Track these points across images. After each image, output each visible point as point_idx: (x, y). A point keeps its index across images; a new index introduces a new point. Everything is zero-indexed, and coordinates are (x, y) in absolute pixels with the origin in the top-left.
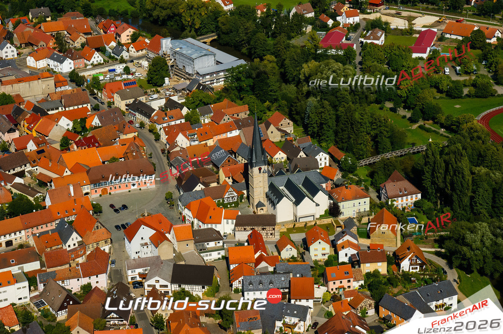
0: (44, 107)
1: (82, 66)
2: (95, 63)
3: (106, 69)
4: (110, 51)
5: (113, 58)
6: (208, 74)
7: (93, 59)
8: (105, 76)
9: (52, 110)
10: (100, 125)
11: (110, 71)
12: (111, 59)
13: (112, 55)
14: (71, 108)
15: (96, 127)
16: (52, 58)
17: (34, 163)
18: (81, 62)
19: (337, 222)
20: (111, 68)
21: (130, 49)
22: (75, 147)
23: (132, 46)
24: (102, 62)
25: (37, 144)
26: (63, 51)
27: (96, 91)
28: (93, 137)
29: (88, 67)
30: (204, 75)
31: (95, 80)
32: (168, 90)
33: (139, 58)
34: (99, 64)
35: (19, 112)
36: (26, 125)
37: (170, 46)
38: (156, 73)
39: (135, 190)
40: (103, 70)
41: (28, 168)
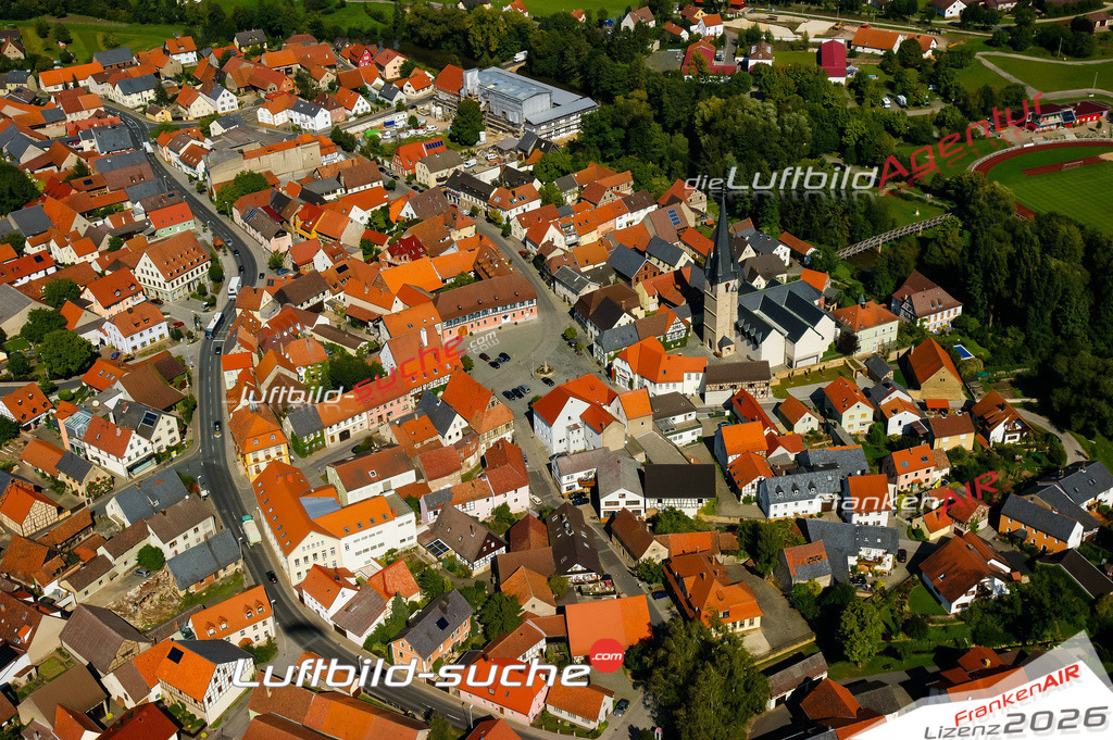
0: (315, 188)
1: (341, 118)
2: (360, 112)
3: (380, 122)
4: (375, 91)
5: (383, 102)
6: (544, 123)
7: (356, 108)
8: (383, 133)
9: (328, 193)
10: (415, 217)
11: (387, 124)
12: (380, 105)
13: (381, 98)
14: (356, 190)
15: (410, 223)
16: (296, 109)
17: (335, 288)
18: (341, 112)
19: (853, 362)
20: (388, 119)
21: (405, 87)
22: (389, 256)
23: (408, 83)
24: (369, 110)
25: (332, 255)
26: (309, 97)
27: (380, 159)
28: (413, 238)
29: (350, 120)
30: (540, 125)
31: (374, 143)
32: (486, 150)
33: (423, 101)
34: (366, 114)
35: (281, 201)
36: (299, 223)
37: (478, 81)
38: (467, 125)
39: (507, 325)
40: (374, 124)
41: (328, 297)
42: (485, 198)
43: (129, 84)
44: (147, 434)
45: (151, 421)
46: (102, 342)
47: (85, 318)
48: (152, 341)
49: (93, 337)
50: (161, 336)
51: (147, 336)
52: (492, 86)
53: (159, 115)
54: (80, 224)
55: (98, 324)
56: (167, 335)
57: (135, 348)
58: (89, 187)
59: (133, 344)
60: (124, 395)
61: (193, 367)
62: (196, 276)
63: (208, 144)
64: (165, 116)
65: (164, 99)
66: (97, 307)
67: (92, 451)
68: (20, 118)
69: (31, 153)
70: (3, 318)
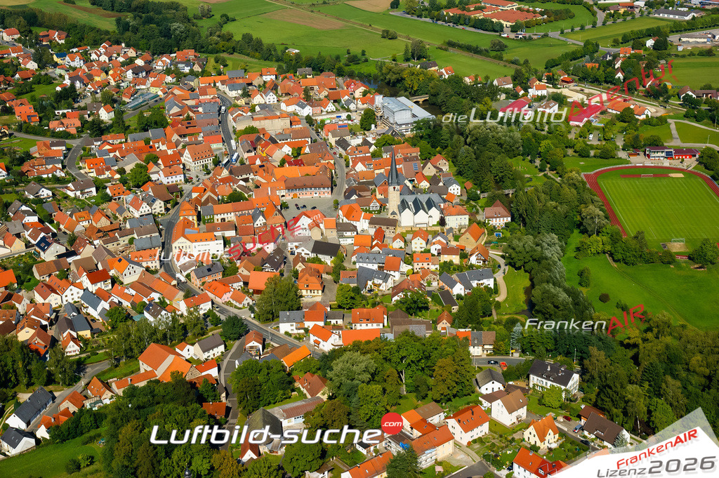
0: (277, 138)
1: (319, 112)
4: (343, 102)
6: (404, 124)
8: (332, 121)
9: (283, 140)
10: (309, 153)
11: (337, 117)
12: (342, 108)
13: (344, 106)
14: (295, 140)
15: (305, 154)
16: (299, 105)
17: (256, 173)
18: (318, 109)
19: (443, 229)
20: (339, 115)
21: (358, 102)
22: (288, 165)
23: (361, 100)
24: (334, 110)
25: (262, 161)
26: (308, 99)
27: (320, 130)
28: (301, 160)
29: (322, 113)
30: (401, 125)
31: (323, 123)
32: (372, 133)
33: (363, 109)
34: (332, 112)
35: (259, 139)
36: (261, 149)
38: (369, 119)
39: (316, 197)
40: (332, 116)
41: (252, 176)
42: (346, 150)
43: (233, 86)
44: (150, 205)
45: (154, 201)
46: (158, 180)
48: (172, 182)
49: (154, 177)
50: (180, 180)
51: (174, 179)
53: (239, 101)
54: (175, 137)
55: (157, 172)
56: (182, 180)
57: (168, 182)
58: (188, 125)
60: (151, 193)
62: (207, 162)
63: (248, 114)
65: (246, 94)
66: (162, 167)
67: (131, 209)
68: (179, 96)
69: (175, 110)
70: (126, 165)
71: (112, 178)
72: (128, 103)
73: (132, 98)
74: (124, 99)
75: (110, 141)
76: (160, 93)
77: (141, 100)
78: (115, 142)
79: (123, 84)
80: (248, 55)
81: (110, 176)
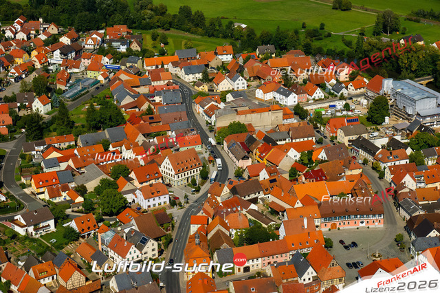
0: (274, 137)
1: (304, 100)
2: (317, 98)
3: (327, 105)
4: (330, 87)
5: (333, 94)
6: (428, 116)
7: (315, 95)
8: (326, 111)
9: (280, 140)
10: (326, 159)
11: (330, 106)
12: (331, 95)
13: (332, 91)
14: (298, 140)
15: (322, 161)
16: (278, 92)
17: (266, 191)
18: (304, 97)
20: (332, 104)
21: (349, 86)
22: (304, 178)
23: (351, 84)
24: (323, 97)
25: (270, 173)
26: (288, 86)
27: (319, 125)
28: (321, 170)
29: (310, 102)
30: (425, 117)
31: (318, 116)
32: (387, 129)
33: (358, 96)
34: (320, 100)
35: (252, 140)
36: (258, 153)
37: (392, 86)
38: (378, 112)
39: (363, 227)
40: (324, 105)
41: (261, 195)
42: (373, 154)
43: (190, 68)
44: (140, 248)
45: (144, 241)
46: (134, 201)
47: (128, 187)
48: (160, 204)
49: (129, 198)
50: (165, 203)
51: (157, 201)
52: (400, 90)
53: (201, 87)
54: (140, 139)
55: (133, 191)
56: (168, 202)
57: (149, 206)
58: (151, 121)
59: (149, 204)
60: (135, 228)
61: (177, 221)
62: (193, 174)
63: (222, 105)
64: (205, 88)
65: (207, 79)
66: (136, 183)
67: (111, 253)
68: (126, 81)
69: (127, 100)
70: (88, 181)
71: (72, 201)
72: (64, 91)
73: (68, 85)
74: (59, 86)
75: (56, 145)
76: (100, 78)
77: (80, 88)
78: (63, 146)
79: (51, 67)
80: (188, 31)
81: (68, 198)
